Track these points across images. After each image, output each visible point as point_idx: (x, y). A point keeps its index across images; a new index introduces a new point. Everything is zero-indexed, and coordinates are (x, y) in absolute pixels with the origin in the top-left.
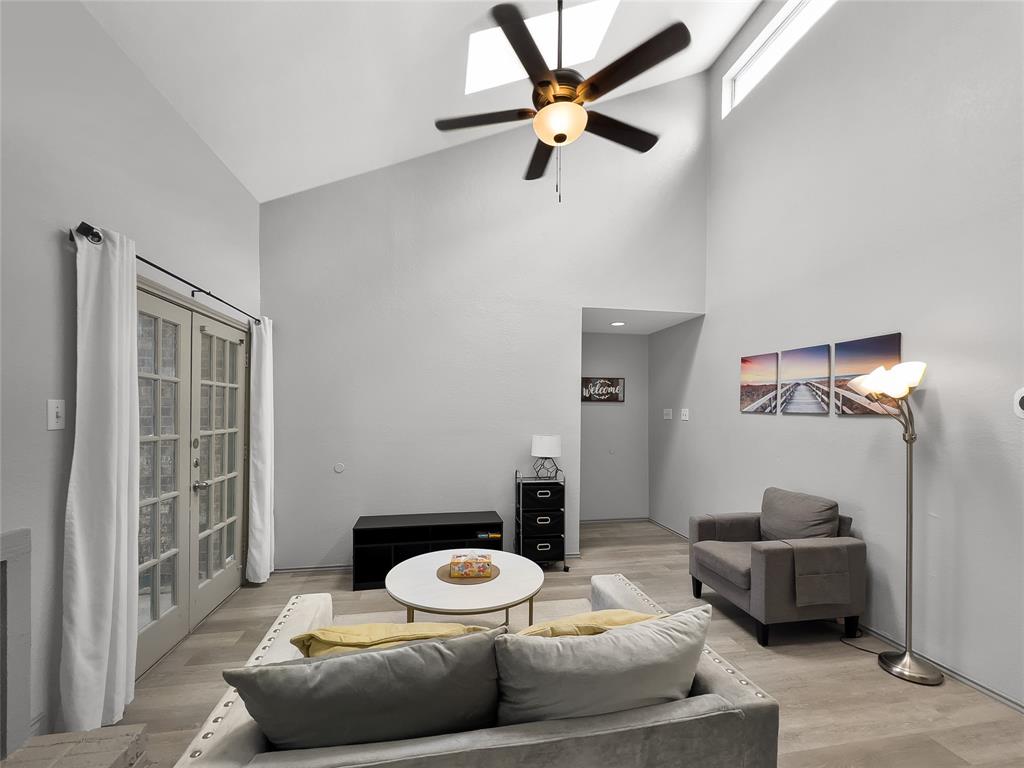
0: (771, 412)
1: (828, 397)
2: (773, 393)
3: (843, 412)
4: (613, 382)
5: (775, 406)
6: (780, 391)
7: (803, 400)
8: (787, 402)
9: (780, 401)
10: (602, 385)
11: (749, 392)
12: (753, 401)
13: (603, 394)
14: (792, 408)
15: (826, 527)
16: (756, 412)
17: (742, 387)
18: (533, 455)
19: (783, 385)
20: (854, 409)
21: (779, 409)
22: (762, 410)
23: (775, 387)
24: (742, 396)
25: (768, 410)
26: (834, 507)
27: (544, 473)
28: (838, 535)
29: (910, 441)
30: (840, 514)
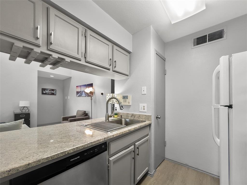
1: (86, 93)
2: (80, 93)
3: (88, 96)
4: (53, 90)
7: (84, 94)
8: (82, 94)
10: (49, 91)
11: (78, 93)
13: (50, 93)
14: (82, 96)
15: (84, 115)
18: (20, 106)
22: (79, 96)
23: (81, 92)
24: (76, 93)
26: (85, 111)
27: (24, 111)
28: (86, 116)
29: (91, 100)
30: (86, 113)
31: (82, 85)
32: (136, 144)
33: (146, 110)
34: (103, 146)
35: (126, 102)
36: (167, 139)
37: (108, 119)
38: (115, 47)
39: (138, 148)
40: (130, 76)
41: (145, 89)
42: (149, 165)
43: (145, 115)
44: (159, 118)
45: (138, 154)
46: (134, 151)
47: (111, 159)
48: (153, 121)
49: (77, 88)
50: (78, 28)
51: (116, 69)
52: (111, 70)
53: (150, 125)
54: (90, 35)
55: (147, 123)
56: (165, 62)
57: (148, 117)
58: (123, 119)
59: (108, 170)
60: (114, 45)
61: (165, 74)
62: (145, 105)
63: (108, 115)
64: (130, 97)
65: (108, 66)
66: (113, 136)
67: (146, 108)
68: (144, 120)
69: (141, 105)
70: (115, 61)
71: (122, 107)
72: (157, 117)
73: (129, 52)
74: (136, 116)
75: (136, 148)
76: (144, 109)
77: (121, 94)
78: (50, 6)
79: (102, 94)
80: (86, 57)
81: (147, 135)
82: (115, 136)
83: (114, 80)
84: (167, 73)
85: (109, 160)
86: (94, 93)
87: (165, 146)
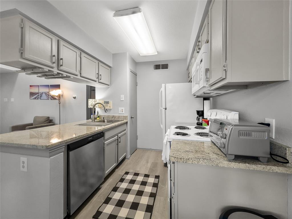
0: (37, 99)
1: (49, 96)
2: (37, 95)
3: (52, 99)
5: (38, 98)
6: (39, 94)
7: (44, 96)
8: (41, 97)
9: (39, 96)
11: (32, 94)
12: (33, 96)
14: (42, 98)
15: (47, 122)
16: (34, 99)
17: (30, 93)
19: (40, 93)
20: (53, 98)
21: (39, 98)
22: (35, 98)
23: (38, 93)
24: (30, 95)
25: (37, 98)
26: (49, 117)
28: (50, 123)
29: (60, 104)
30: (50, 119)
31: (40, 85)
32: (119, 135)
33: (124, 113)
34: (102, 134)
35: (107, 106)
36: (138, 134)
37: (95, 121)
38: (100, 64)
39: (120, 138)
40: (110, 86)
41: (123, 97)
42: (126, 152)
43: (123, 116)
44: (133, 118)
45: (120, 142)
46: (118, 140)
47: (105, 142)
48: (129, 120)
49: (31, 87)
50: (76, 52)
51: (101, 81)
52: (97, 82)
53: (127, 123)
54: (84, 56)
55: (125, 121)
56: (137, 76)
57: (125, 117)
58: (106, 120)
59: (104, 149)
60: (99, 62)
61: (137, 86)
62: (123, 108)
63: (94, 117)
64: (111, 103)
65: (95, 79)
66: (107, 128)
67: (124, 111)
68: (123, 120)
69: (120, 109)
70: (101, 75)
71: (107, 110)
72: (131, 117)
73: (110, 67)
74: (116, 117)
75: (118, 138)
76: (122, 112)
77: (102, 99)
78: (60, 39)
79: (75, 98)
80: (81, 73)
81: (125, 130)
82: (108, 128)
83: (95, 87)
84: (138, 85)
85: (104, 143)
86: (62, 95)
87: (137, 139)
